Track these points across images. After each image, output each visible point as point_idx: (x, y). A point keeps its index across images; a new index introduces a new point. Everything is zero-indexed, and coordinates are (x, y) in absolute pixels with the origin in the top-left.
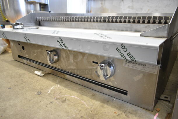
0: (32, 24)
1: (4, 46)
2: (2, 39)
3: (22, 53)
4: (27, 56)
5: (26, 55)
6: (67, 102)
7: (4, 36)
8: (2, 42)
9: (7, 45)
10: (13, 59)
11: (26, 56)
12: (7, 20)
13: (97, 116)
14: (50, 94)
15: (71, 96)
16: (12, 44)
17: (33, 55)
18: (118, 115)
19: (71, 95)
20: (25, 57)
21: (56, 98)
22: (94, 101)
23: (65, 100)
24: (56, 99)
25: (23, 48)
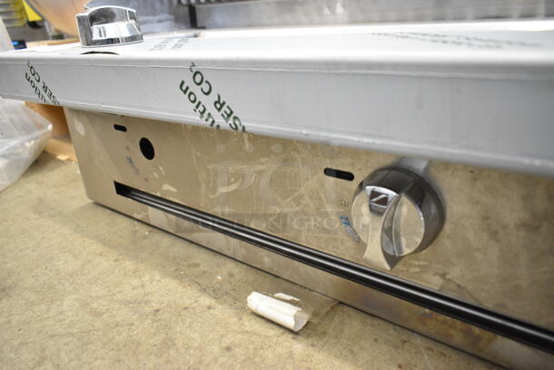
0: (160, 21)
1: (38, 133)
2: (23, 103)
3: (137, 172)
4: (174, 190)
5: (166, 187)
7: (40, 86)
8: (26, 118)
9: (50, 127)
10: (90, 201)
11: (168, 190)
12: (33, 17)
16: (78, 127)
17: (214, 191)
20: (158, 194)
25: (147, 149)
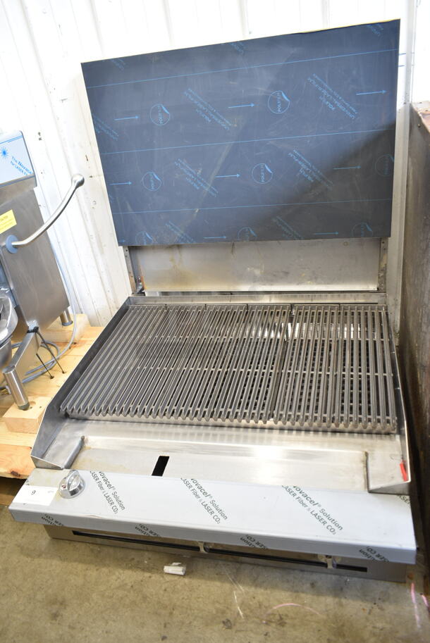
6: (287, 621)
13: (345, 628)
14: (246, 616)
15: (281, 605)
18: (369, 613)
19: (282, 603)
21: (264, 622)
22: (322, 599)
23: (281, 619)
24: (266, 624)
